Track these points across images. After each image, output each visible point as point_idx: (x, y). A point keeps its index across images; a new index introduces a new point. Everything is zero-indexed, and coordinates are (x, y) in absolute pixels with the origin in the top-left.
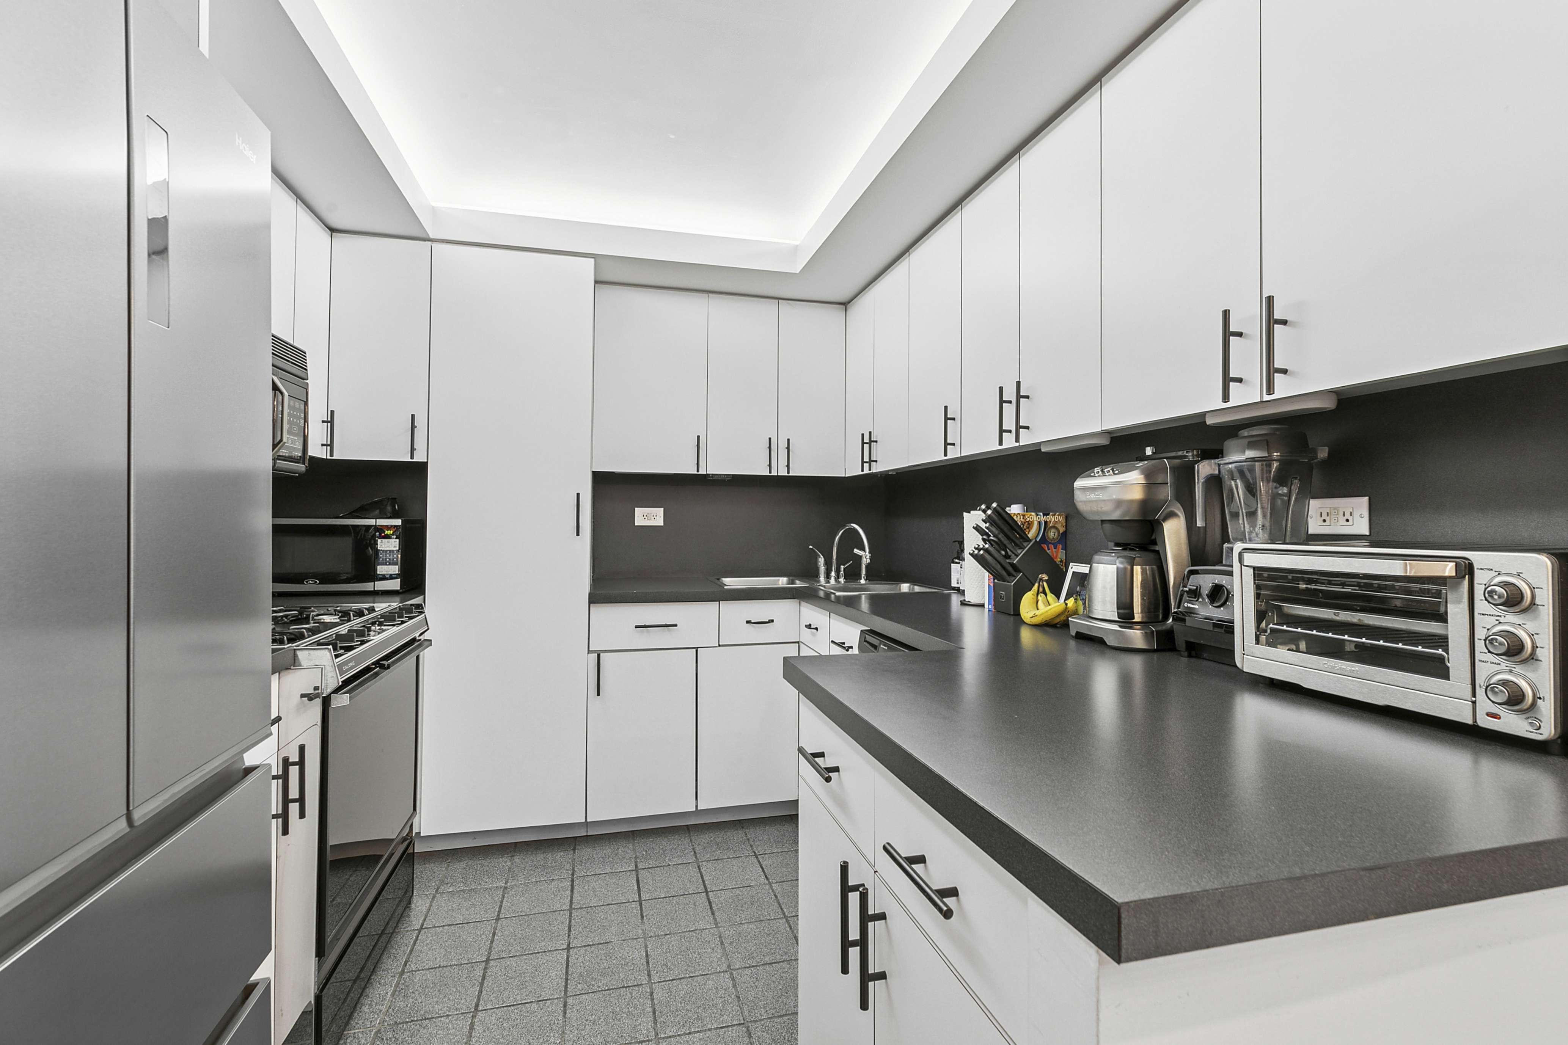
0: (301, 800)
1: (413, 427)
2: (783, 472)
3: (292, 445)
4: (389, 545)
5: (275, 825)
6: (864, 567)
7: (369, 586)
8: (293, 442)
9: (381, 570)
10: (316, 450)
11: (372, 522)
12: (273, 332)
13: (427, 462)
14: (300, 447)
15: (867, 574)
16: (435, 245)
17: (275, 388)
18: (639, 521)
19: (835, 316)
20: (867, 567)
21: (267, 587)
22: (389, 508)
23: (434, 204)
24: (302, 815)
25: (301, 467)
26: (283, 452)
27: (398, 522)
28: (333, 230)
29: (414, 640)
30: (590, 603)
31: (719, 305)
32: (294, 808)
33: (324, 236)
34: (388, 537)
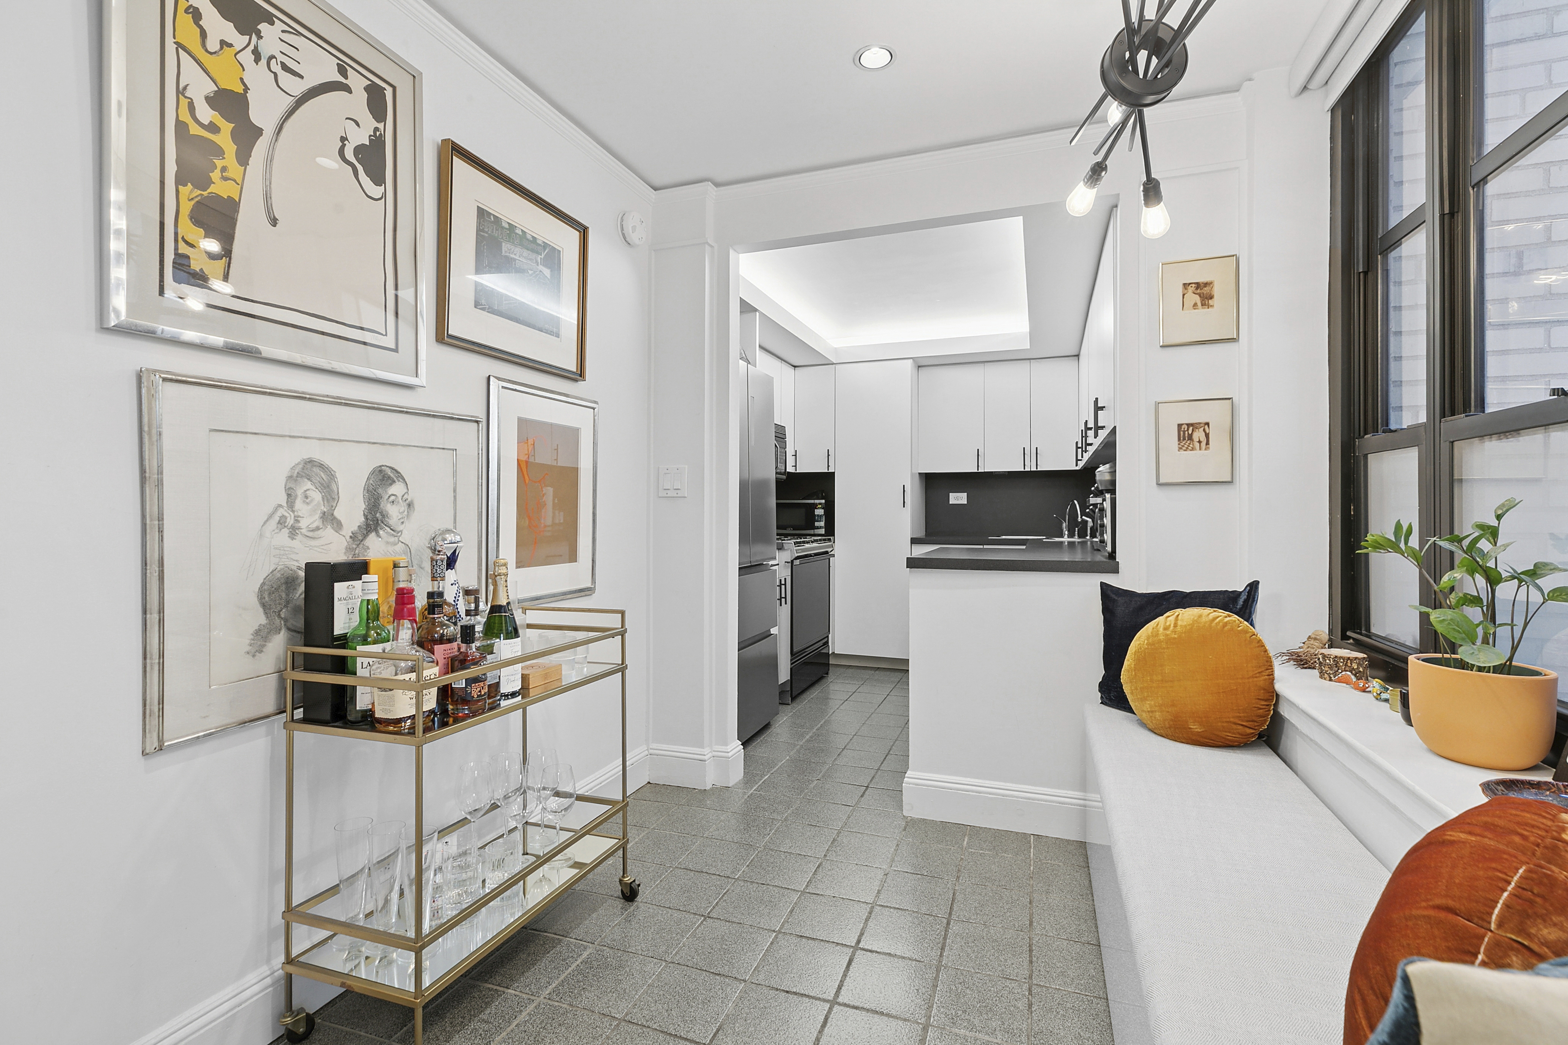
0: (785, 598)
1: (828, 455)
2: (1034, 469)
3: (781, 468)
4: (819, 512)
5: (778, 602)
6: (1089, 528)
7: (812, 532)
8: (781, 466)
9: (817, 524)
10: (790, 469)
11: (812, 501)
12: (775, 422)
13: (834, 473)
14: (784, 468)
15: (1091, 534)
16: (837, 366)
17: (776, 446)
18: (952, 501)
19: (1071, 364)
20: (1091, 529)
21: (774, 530)
22: (820, 495)
23: (836, 345)
24: (786, 603)
25: (784, 477)
26: (778, 471)
27: (823, 501)
28: (795, 367)
29: (827, 552)
30: (911, 543)
31: (990, 369)
32: (783, 600)
33: (792, 370)
34: (819, 508)
